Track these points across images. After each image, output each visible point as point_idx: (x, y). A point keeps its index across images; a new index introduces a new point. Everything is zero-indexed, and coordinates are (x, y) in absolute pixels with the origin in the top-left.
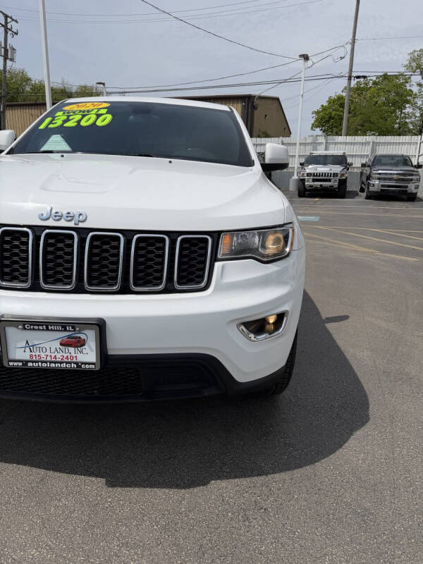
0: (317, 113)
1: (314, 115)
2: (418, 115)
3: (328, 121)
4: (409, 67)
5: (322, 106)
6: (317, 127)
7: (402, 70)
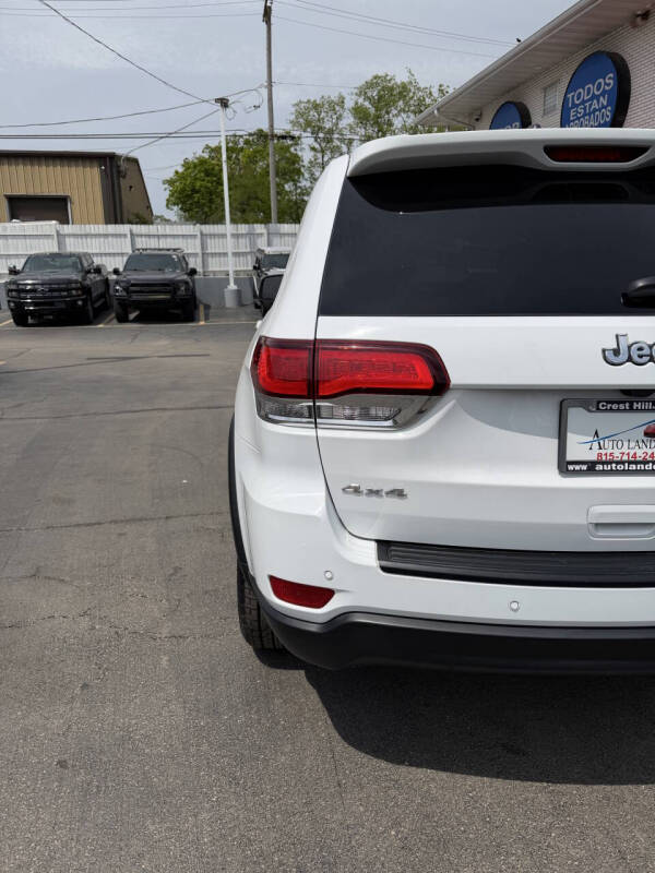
0: (170, 182)
1: (166, 186)
3: (189, 197)
4: (295, 123)
5: (177, 172)
6: (174, 204)
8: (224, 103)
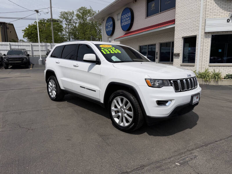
0: (25, 31)
1: (23, 31)
2: (68, 35)
3: (30, 35)
4: (61, 17)
5: (26, 28)
6: (26, 37)
7: (59, 18)
8: (37, 11)
